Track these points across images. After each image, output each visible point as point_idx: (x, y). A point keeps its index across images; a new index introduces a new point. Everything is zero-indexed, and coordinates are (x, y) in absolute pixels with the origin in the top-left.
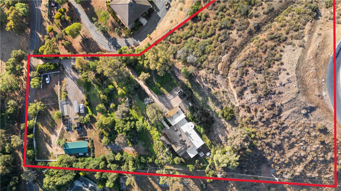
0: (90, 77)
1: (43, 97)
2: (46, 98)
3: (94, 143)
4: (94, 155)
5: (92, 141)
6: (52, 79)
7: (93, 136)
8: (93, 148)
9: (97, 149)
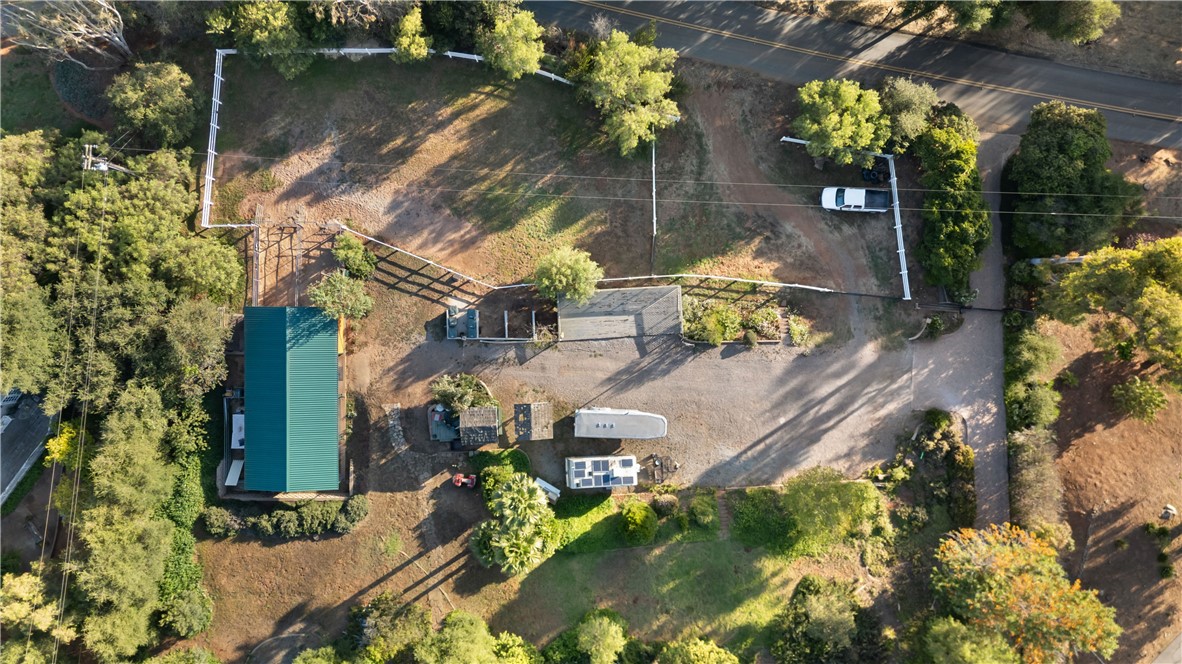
0: (853, 557)
1: (710, 143)
2: (702, 163)
3: (318, 546)
4: (220, 538)
5: (331, 532)
6: (847, 230)
7: (379, 534)
8: (279, 536)
9: (268, 566)
